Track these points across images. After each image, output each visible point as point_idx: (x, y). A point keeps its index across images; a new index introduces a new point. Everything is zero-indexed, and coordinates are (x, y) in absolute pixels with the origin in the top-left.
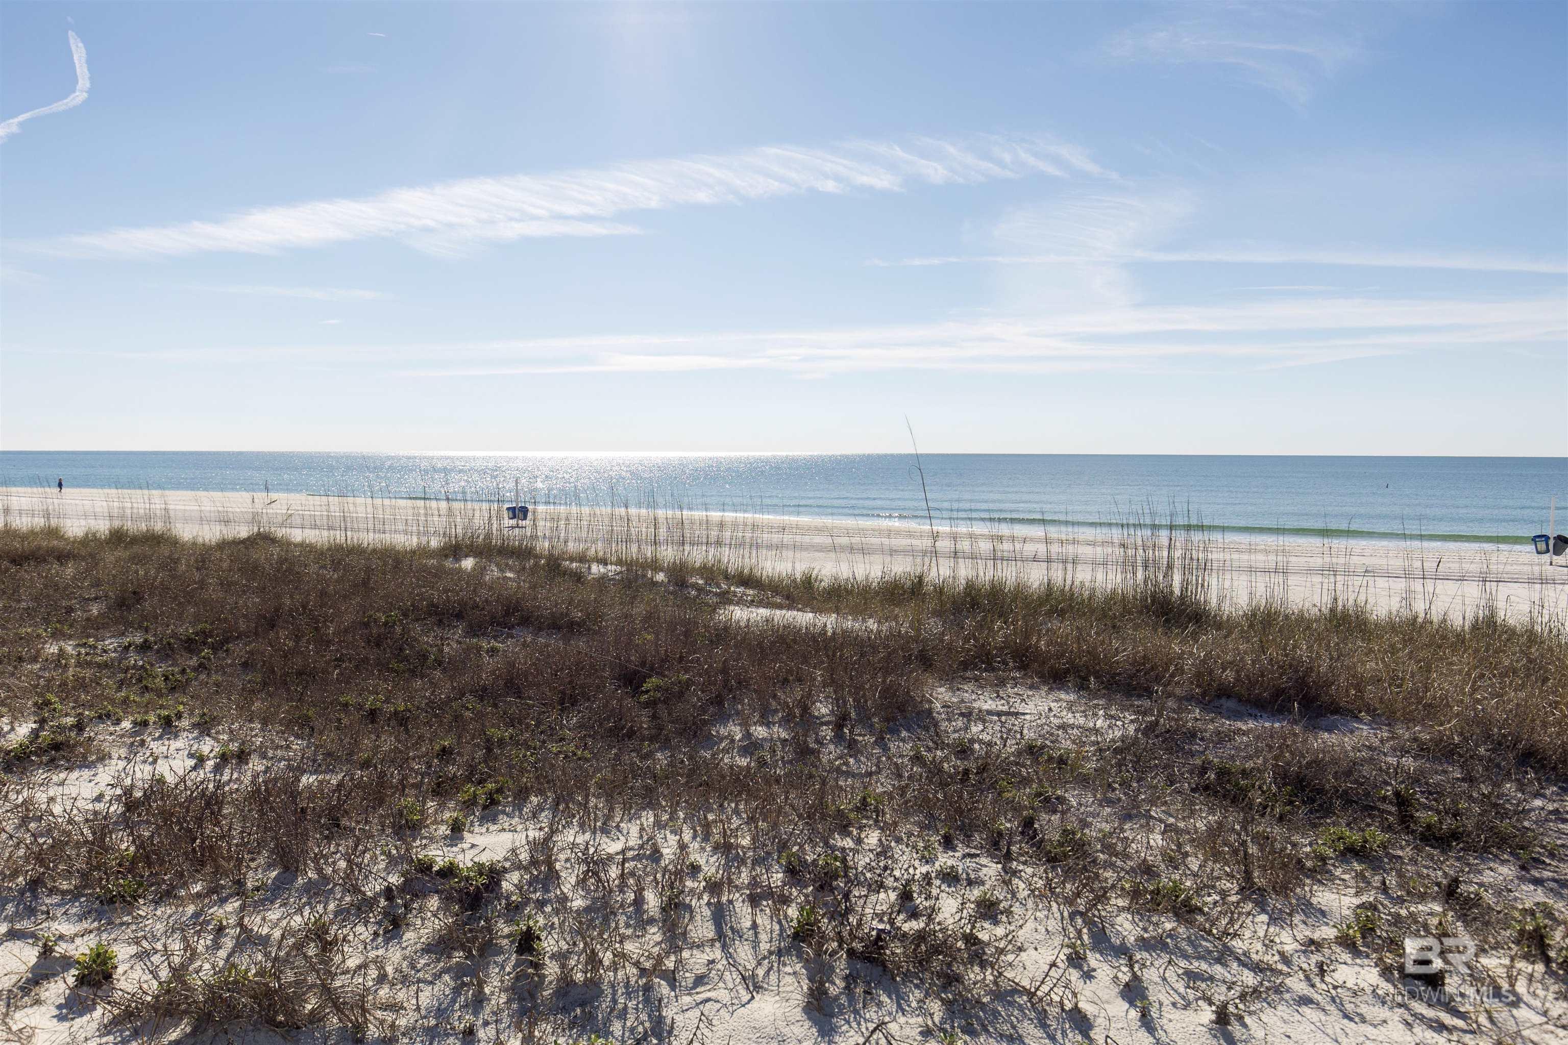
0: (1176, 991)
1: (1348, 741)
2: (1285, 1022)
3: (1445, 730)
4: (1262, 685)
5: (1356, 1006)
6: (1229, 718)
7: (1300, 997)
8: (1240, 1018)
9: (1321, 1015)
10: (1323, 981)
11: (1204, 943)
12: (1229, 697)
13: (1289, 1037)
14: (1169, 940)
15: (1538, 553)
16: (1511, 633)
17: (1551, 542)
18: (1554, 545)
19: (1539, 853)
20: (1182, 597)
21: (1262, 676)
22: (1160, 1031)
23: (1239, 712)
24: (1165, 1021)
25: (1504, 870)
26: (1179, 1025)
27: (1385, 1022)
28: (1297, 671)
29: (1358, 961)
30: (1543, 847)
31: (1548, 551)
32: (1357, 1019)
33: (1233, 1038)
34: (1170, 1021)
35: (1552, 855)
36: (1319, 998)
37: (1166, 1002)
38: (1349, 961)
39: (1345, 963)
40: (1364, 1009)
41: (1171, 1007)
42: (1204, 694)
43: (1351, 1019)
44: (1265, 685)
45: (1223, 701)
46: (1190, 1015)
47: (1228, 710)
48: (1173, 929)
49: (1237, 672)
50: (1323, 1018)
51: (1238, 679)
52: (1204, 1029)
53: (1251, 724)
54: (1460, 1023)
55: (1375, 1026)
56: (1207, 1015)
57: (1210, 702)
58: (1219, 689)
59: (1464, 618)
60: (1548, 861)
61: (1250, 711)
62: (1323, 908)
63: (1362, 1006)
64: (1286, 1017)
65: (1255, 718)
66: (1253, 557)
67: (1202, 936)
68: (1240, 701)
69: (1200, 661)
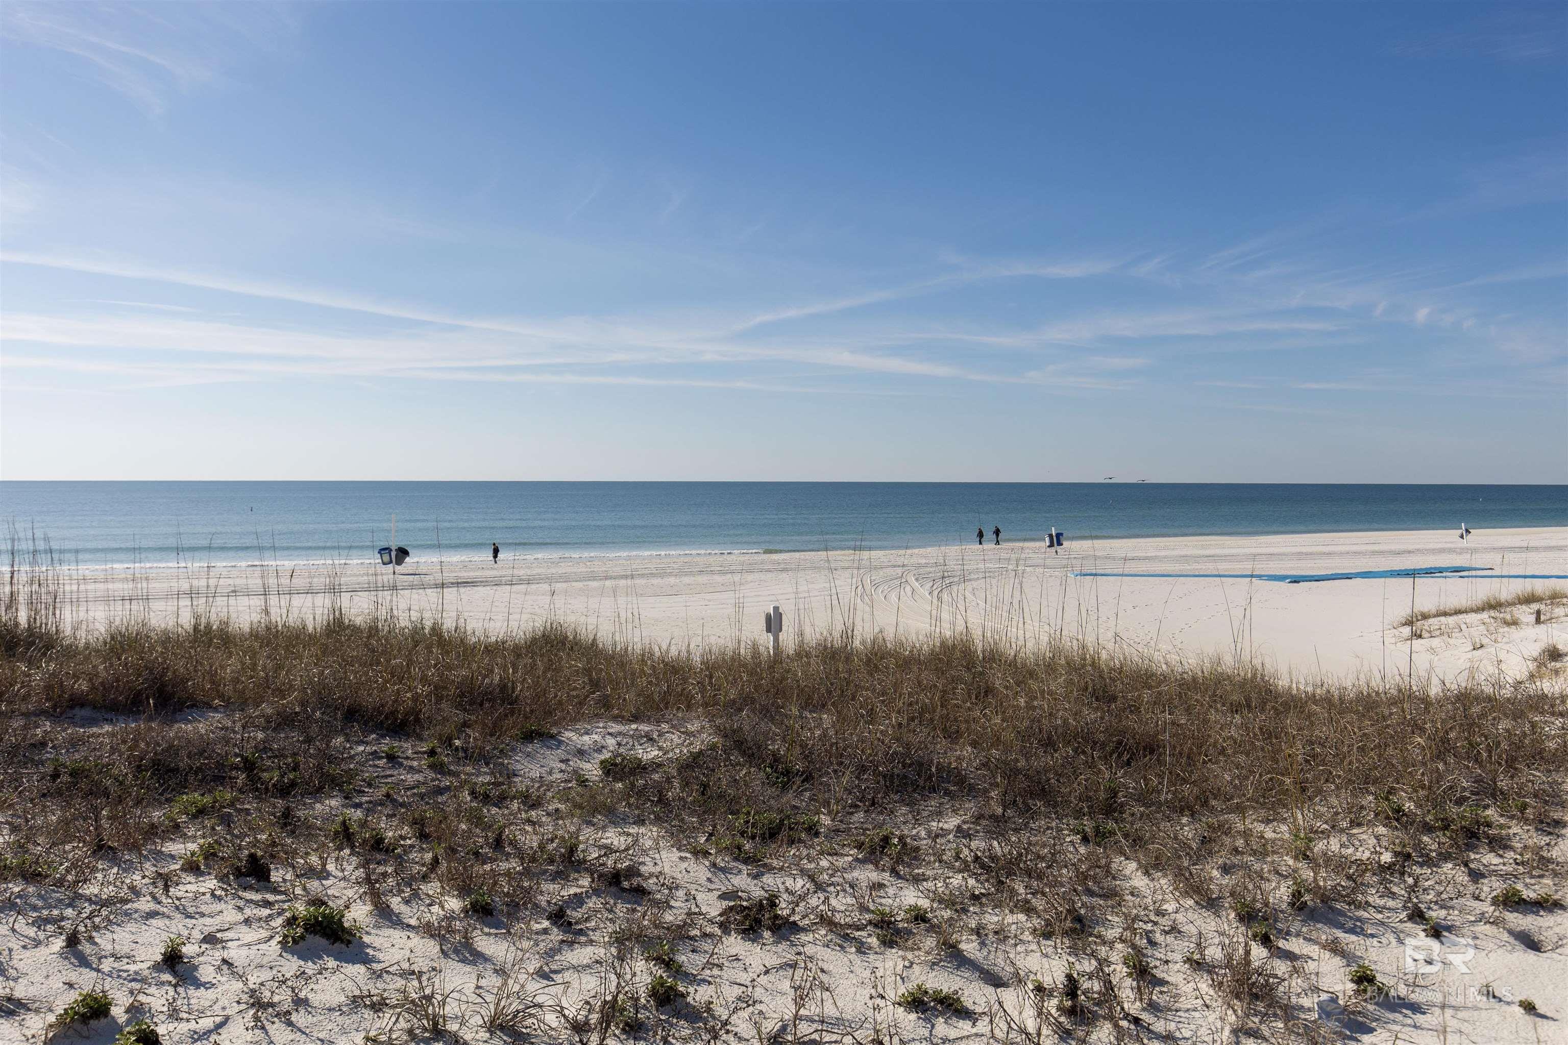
0: (26, 937)
1: (202, 728)
2: (133, 934)
3: (288, 702)
4: (117, 690)
5: (197, 907)
6: (82, 726)
7: (147, 913)
8: (91, 939)
9: (167, 922)
10: (168, 896)
11: (53, 895)
12: (82, 705)
13: (137, 943)
14: (18, 900)
15: (384, 564)
16: (356, 630)
17: (393, 554)
18: (396, 556)
19: (361, 786)
20: (30, 628)
21: (118, 680)
22: (10, 971)
23: (94, 719)
24: (15, 962)
25: (333, 803)
26: (30, 961)
27: (221, 912)
28: (151, 672)
29: (201, 879)
30: (364, 780)
31: (391, 562)
32: (197, 916)
33: (84, 954)
34: (21, 960)
35: (370, 785)
36: (165, 910)
37: (15, 947)
38: (193, 880)
39: (189, 883)
40: (203, 908)
41: (21, 949)
42: (54, 707)
43: (192, 918)
44: (121, 689)
45: (77, 711)
46: (42, 951)
47: (82, 719)
48: (22, 890)
49: (91, 680)
50: (168, 923)
51: (93, 688)
52: (56, 956)
53: (107, 728)
54: (282, 897)
55: (212, 917)
56: (59, 943)
57: (61, 714)
58: (72, 700)
59: (314, 618)
60: (366, 790)
61: (106, 716)
62: (172, 853)
63: (202, 906)
64: (134, 930)
65: (110, 721)
66: (110, 586)
67: (53, 891)
68: (95, 708)
69: (50, 675)
